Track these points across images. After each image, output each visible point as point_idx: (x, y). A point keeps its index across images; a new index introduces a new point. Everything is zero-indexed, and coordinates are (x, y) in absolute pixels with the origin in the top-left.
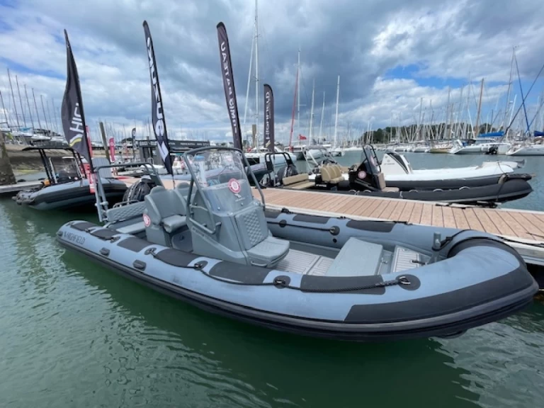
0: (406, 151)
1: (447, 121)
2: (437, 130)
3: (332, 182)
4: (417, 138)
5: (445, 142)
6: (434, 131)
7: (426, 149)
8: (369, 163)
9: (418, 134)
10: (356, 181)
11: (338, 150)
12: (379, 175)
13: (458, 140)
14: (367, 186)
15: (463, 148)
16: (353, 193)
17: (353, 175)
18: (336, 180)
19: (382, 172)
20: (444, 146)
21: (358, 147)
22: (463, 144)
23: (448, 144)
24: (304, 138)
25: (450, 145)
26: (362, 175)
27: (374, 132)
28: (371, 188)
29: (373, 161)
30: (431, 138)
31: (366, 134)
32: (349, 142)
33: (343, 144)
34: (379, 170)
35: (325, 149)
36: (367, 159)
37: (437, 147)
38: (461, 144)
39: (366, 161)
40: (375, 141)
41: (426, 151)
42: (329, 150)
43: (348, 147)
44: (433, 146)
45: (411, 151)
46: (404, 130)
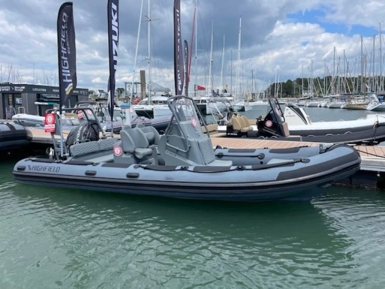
0: (320, 107)
1: (362, 74)
2: (353, 83)
3: (242, 131)
4: (332, 91)
5: (362, 97)
6: (350, 83)
7: (343, 104)
8: (275, 114)
9: (333, 87)
10: (264, 130)
11: (242, 104)
12: (283, 124)
13: (374, 96)
14: (274, 133)
15: (380, 104)
16: (262, 138)
17: (261, 124)
18: (245, 129)
19: (286, 122)
20: (361, 102)
21: (265, 101)
22: (379, 100)
23: (364, 99)
24: (203, 89)
25: (367, 101)
26: (269, 124)
27: (283, 83)
28: (277, 135)
29: (278, 112)
30: (347, 91)
31: (273, 86)
32: (253, 95)
33: (247, 96)
34: (283, 120)
35: (228, 102)
36: (272, 110)
37: (353, 102)
38: (377, 100)
39: (272, 112)
40: (285, 94)
41: (342, 107)
42: (232, 104)
43: (252, 101)
44: (349, 101)
45: (325, 107)
46: (318, 82)
